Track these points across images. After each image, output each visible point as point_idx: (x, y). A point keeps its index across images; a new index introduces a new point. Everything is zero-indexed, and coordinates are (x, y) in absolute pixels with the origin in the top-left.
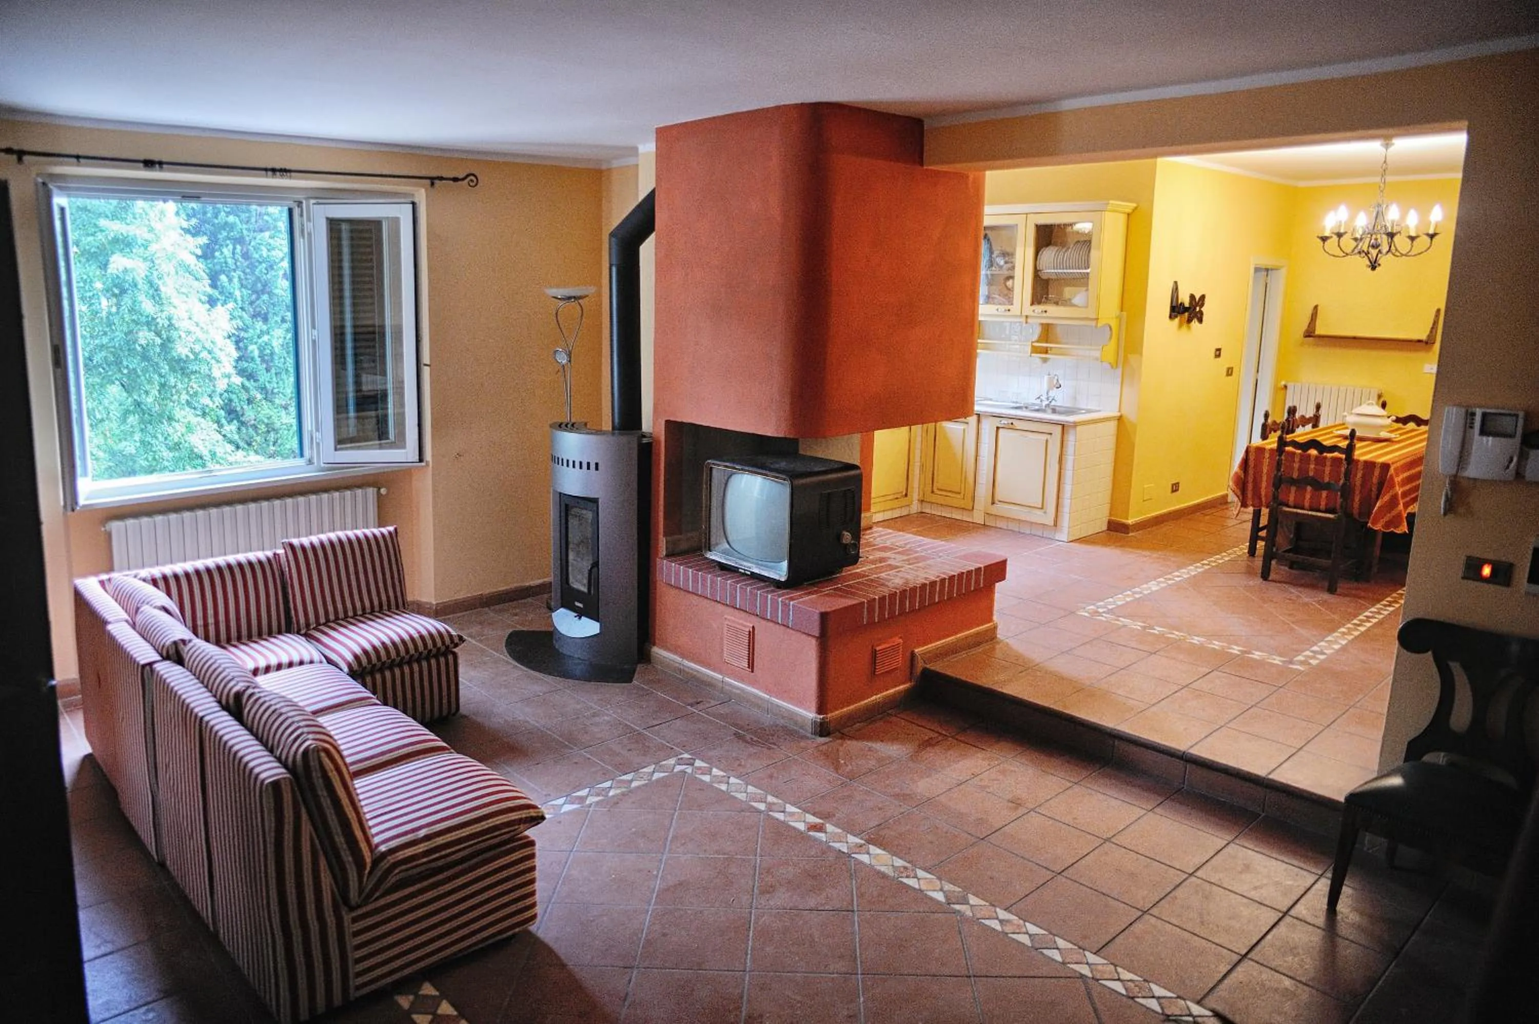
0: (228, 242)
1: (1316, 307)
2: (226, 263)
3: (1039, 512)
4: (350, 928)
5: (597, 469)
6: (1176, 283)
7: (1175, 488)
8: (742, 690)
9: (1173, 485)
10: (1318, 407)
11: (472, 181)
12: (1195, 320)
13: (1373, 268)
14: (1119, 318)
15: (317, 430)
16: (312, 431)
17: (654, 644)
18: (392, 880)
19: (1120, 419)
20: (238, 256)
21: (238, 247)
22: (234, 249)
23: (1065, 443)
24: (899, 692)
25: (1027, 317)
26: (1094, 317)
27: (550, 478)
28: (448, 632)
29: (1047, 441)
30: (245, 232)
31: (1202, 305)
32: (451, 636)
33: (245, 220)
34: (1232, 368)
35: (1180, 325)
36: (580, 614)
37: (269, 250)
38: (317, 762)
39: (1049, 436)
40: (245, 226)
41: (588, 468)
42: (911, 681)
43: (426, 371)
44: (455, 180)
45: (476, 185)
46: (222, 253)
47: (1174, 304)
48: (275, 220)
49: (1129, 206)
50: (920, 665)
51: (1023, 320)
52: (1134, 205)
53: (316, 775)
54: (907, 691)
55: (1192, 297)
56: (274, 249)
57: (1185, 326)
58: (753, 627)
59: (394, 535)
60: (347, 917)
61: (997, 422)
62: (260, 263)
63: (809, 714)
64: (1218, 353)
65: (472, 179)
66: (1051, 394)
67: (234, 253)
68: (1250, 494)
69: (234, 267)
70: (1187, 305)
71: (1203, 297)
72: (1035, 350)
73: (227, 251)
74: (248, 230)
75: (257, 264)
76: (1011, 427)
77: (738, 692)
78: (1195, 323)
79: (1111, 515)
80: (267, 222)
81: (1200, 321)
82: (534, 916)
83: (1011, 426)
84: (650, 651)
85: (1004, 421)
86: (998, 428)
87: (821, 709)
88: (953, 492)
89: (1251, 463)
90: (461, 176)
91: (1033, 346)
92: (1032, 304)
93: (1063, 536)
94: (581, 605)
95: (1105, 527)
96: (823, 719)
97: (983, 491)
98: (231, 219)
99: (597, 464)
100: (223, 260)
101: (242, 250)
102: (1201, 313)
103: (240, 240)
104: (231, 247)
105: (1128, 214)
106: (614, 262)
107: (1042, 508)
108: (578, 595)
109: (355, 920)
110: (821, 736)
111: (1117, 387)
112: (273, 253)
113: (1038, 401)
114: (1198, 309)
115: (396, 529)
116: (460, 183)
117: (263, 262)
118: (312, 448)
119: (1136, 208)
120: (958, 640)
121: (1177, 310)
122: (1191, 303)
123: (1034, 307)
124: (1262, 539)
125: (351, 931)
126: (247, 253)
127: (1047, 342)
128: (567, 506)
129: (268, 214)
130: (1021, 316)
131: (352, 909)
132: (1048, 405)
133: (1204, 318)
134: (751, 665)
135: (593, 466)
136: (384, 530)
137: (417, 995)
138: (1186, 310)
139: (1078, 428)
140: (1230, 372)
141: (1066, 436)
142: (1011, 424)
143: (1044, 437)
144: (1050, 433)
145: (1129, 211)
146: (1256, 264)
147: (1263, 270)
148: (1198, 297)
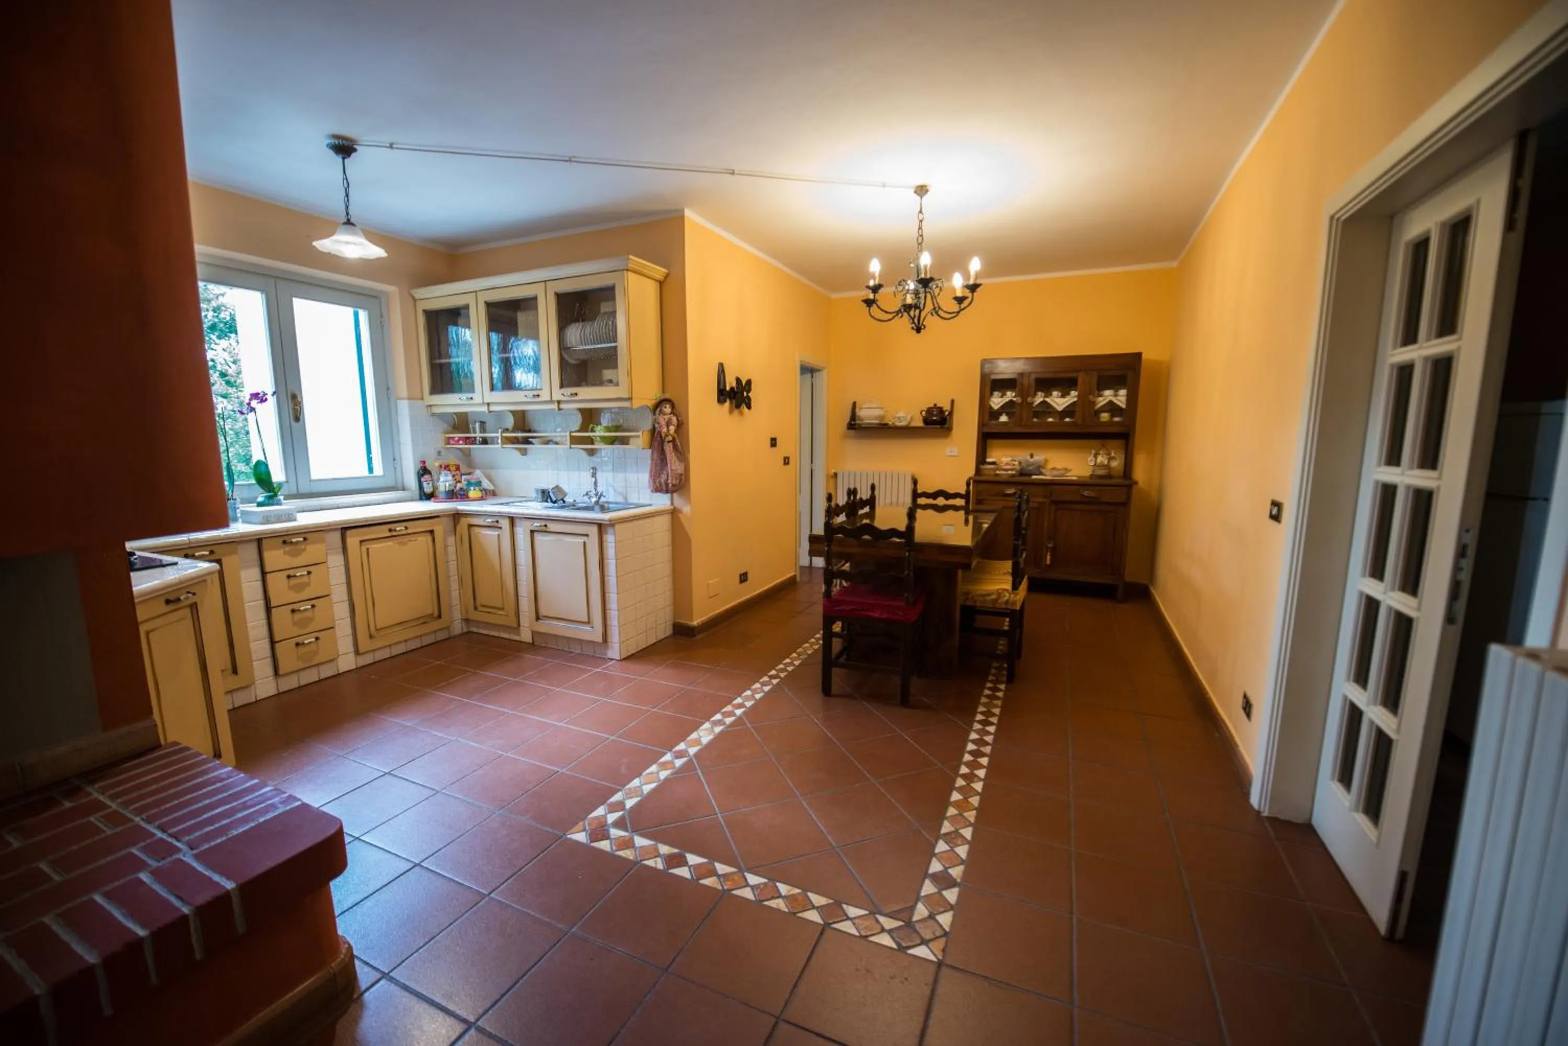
1: (854, 404)
3: (587, 628)
6: (721, 364)
7: (744, 578)
9: (741, 575)
10: (873, 487)
12: (744, 405)
13: (918, 330)
19: (672, 513)
23: (604, 545)
25: (559, 402)
26: (626, 396)
29: (585, 543)
31: (749, 391)
34: (788, 458)
35: (731, 411)
39: (585, 538)
47: (721, 388)
49: (659, 271)
51: (555, 406)
52: (667, 271)
55: (738, 380)
57: (736, 411)
61: (530, 523)
64: (773, 442)
70: (734, 389)
71: (749, 382)
72: (576, 440)
76: (545, 531)
78: (744, 409)
79: (674, 619)
81: (749, 407)
83: (544, 528)
85: (537, 524)
86: (532, 532)
88: (495, 608)
91: (571, 437)
92: (562, 386)
93: (614, 652)
95: (669, 632)
97: (526, 605)
102: (749, 398)
105: (661, 281)
107: (589, 623)
113: (586, 498)
114: (745, 394)
119: (667, 276)
121: (724, 394)
122: (738, 387)
123: (563, 390)
127: (589, 430)
130: (551, 401)
132: (597, 503)
133: (752, 404)
138: (734, 394)
139: (617, 527)
140: (786, 461)
141: (604, 536)
142: (546, 526)
143: (581, 540)
144: (587, 535)
145: (660, 277)
146: (801, 361)
147: (808, 370)
148: (744, 382)
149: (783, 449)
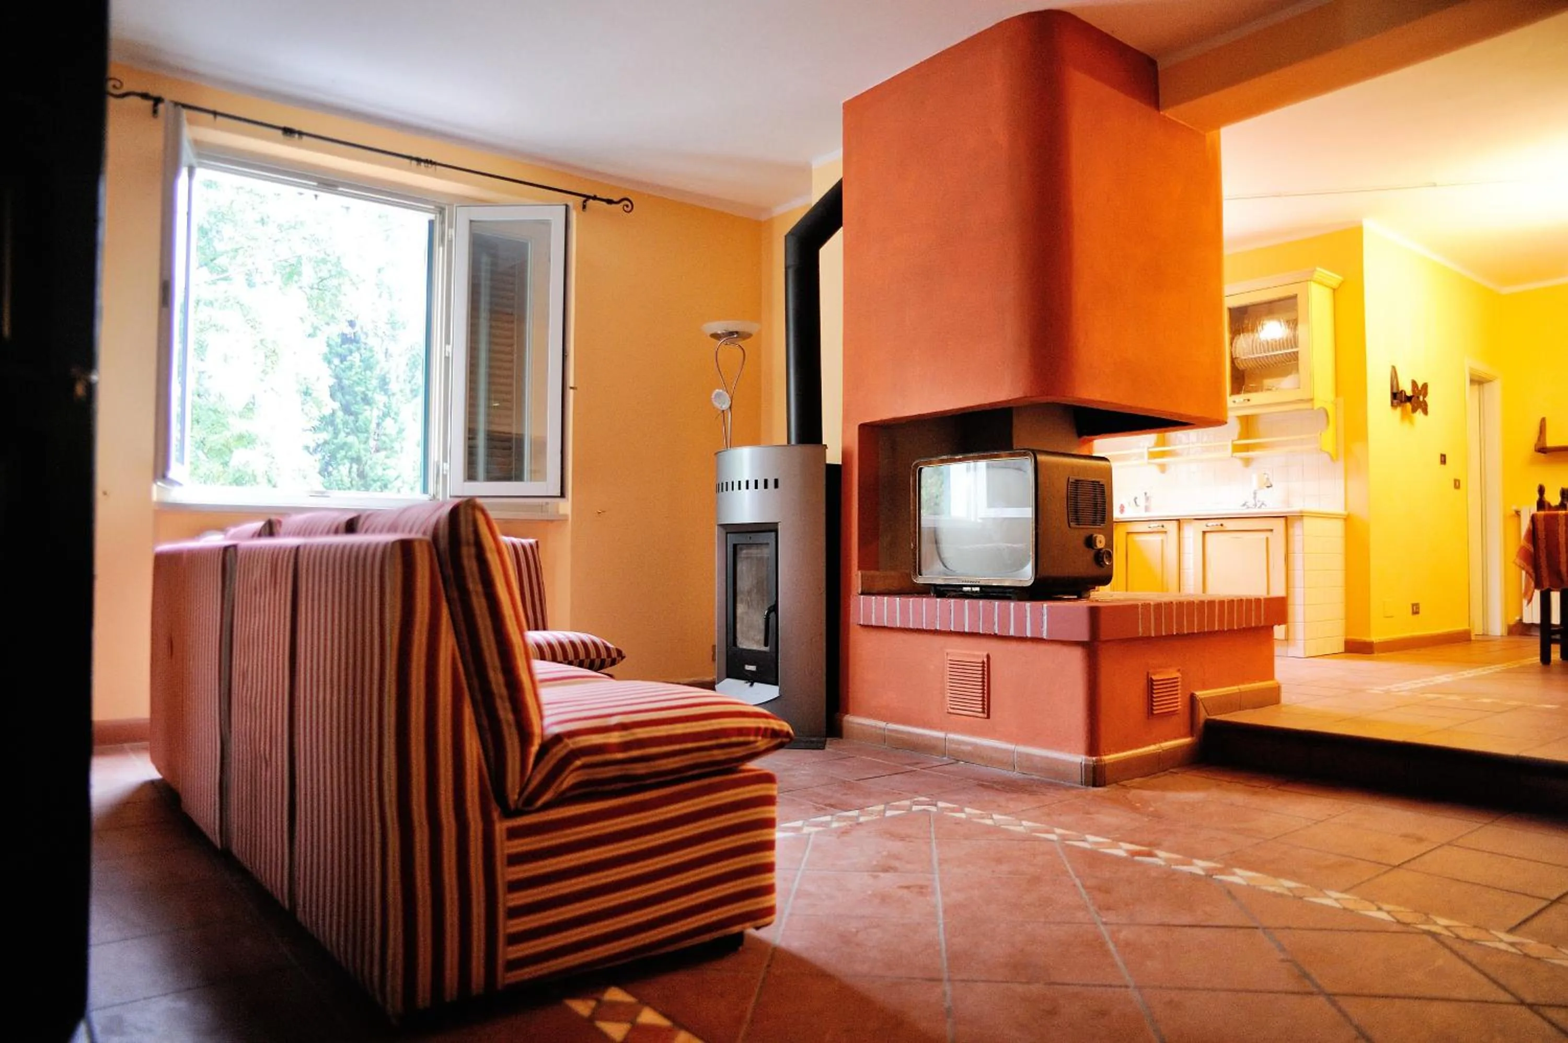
0: (346, 461)
1: (1543, 421)
2: (342, 480)
4: (505, 847)
5: (776, 486)
6: (1394, 368)
7: (1416, 609)
8: (975, 745)
9: (1413, 606)
11: (627, 206)
12: (1420, 410)
14: (1336, 405)
15: (445, 460)
16: (439, 461)
17: (847, 712)
18: (569, 780)
19: (1347, 519)
20: (354, 475)
21: (355, 467)
22: (351, 468)
23: (1290, 539)
24: (1180, 747)
26: (1308, 397)
27: (716, 507)
28: (603, 643)
29: (1267, 539)
30: (363, 453)
31: (1425, 395)
32: (607, 648)
33: (364, 440)
34: (1459, 480)
35: (1404, 415)
36: (751, 679)
37: (384, 469)
38: (471, 529)
39: (1268, 534)
40: (362, 446)
41: (766, 486)
42: (1192, 735)
43: (571, 394)
44: (610, 202)
45: (630, 211)
46: (339, 471)
47: (1395, 391)
48: (392, 441)
49: (1335, 279)
50: (1203, 716)
52: (1342, 277)
53: (468, 553)
54: (1188, 745)
55: (1414, 384)
56: (388, 468)
57: (1408, 417)
58: (988, 657)
59: (535, 548)
60: (501, 827)
61: (1202, 526)
62: (374, 481)
63: (1078, 758)
64: (1443, 459)
65: (627, 203)
66: (1259, 497)
67: (350, 472)
68: (1545, 572)
69: (349, 485)
70: (1409, 393)
71: (1425, 386)
72: (1237, 448)
73: (344, 469)
74: (366, 450)
75: (372, 483)
77: (969, 748)
78: (1419, 414)
79: (1348, 632)
80: (384, 442)
81: (1425, 412)
82: (770, 911)
83: (1222, 528)
84: (841, 721)
85: (1211, 524)
86: (1204, 533)
87: (1093, 748)
89: (1541, 534)
90: (615, 200)
91: (1233, 446)
92: (1232, 394)
93: (1298, 650)
94: (752, 668)
95: (1343, 647)
96: (1097, 761)
98: (351, 439)
99: (776, 481)
100: (339, 478)
101: (358, 470)
102: (1425, 403)
103: (357, 460)
104: (348, 465)
105: (1334, 290)
106: (791, 262)
108: (752, 656)
109: (513, 834)
110: (1094, 785)
111: (1341, 483)
112: (387, 472)
114: (1421, 398)
115: (537, 542)
116: (613, 206)
117: (378, 480)
118: (437, 482)
119: (1342, 284)
120: (1241, 693)
121: (1398, 397)
122: (1413, 391)
124: (1556, 641)
125: (506, 852)
126: (363, 472)
127: (1247, 437)
128: (735, 546)
129: (385, 435)
131: (508, 813)
133: (1430, 409)
134: (987, 710)
135: (771, 484)
136: (525, 541)
137: (599, 1001)
138: (1409, 399)
139: (1304, 520)
140: (1457, 484)
141: (1291, 531)
142: (1222, 525)
143: (1263, 535)
144: (1271, 530)
145: (1335, 284)
146: (1471, 369)
147: (1478, 381)
148: (1420, 386)
149: (1453, 469)
